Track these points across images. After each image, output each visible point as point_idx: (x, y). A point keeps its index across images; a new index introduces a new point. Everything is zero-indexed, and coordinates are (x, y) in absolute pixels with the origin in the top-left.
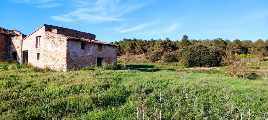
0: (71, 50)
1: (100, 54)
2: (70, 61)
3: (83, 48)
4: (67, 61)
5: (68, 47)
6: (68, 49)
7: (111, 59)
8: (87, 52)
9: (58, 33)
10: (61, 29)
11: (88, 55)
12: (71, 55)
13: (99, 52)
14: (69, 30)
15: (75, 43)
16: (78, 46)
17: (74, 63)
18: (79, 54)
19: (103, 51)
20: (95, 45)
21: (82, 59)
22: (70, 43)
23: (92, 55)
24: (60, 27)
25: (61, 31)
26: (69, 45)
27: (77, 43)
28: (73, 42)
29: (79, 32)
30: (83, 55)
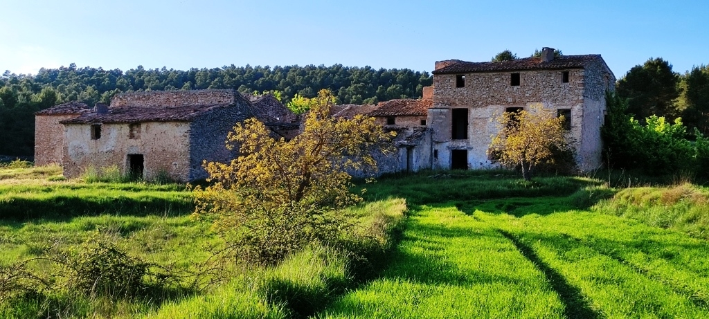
0: (71, 143)
1: (135, 146)
2: (68, 164)
4: (64, 164)
5: (65, 138)
6: (65, 142)
8: (103, 143)
11: (105, 150)
12: (69, 152)
13: (132, 141)
15: (78, 128)
16: (84, 133)
17: (76, 168)
18: (86, 150)
19: (142, 137)
20: (122, 126)
22: (69, 129)
23: (113, 149)
26: (67, 134)
27: (81, 129)
28: (73, 128)
30: (94, 151)
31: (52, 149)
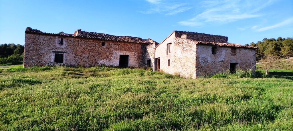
0: (201, 55)
1: (234, 59)
2: (199, 67)
3: (213, 52)
4: (196, 67)
5: (197, 52)
6: (198, 55)
7: (248, 65)
8: (218, 56)
9: (187, 38)
10: (191, 34)
11: (220, 60)
12: (200, 61)
13: (233, 57)
14: (199, 34)
15: (205, 47)
16: (208, 50)
17: (204, 69)
18: (210, 60)
19: (237, 55)
20: (228, 49)
21: (212, 66)
22: (199, 47)
23: (224, 60)
24: (189, 32)
25: (191, 36)
26: (199, 50)
27: (207, 48)
28: (202, 47)
29: (209, 35)
30: (213, 61)
31: (42, 56)
